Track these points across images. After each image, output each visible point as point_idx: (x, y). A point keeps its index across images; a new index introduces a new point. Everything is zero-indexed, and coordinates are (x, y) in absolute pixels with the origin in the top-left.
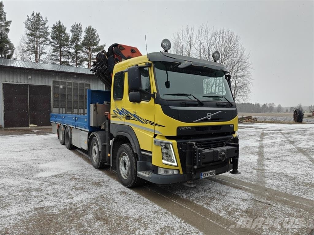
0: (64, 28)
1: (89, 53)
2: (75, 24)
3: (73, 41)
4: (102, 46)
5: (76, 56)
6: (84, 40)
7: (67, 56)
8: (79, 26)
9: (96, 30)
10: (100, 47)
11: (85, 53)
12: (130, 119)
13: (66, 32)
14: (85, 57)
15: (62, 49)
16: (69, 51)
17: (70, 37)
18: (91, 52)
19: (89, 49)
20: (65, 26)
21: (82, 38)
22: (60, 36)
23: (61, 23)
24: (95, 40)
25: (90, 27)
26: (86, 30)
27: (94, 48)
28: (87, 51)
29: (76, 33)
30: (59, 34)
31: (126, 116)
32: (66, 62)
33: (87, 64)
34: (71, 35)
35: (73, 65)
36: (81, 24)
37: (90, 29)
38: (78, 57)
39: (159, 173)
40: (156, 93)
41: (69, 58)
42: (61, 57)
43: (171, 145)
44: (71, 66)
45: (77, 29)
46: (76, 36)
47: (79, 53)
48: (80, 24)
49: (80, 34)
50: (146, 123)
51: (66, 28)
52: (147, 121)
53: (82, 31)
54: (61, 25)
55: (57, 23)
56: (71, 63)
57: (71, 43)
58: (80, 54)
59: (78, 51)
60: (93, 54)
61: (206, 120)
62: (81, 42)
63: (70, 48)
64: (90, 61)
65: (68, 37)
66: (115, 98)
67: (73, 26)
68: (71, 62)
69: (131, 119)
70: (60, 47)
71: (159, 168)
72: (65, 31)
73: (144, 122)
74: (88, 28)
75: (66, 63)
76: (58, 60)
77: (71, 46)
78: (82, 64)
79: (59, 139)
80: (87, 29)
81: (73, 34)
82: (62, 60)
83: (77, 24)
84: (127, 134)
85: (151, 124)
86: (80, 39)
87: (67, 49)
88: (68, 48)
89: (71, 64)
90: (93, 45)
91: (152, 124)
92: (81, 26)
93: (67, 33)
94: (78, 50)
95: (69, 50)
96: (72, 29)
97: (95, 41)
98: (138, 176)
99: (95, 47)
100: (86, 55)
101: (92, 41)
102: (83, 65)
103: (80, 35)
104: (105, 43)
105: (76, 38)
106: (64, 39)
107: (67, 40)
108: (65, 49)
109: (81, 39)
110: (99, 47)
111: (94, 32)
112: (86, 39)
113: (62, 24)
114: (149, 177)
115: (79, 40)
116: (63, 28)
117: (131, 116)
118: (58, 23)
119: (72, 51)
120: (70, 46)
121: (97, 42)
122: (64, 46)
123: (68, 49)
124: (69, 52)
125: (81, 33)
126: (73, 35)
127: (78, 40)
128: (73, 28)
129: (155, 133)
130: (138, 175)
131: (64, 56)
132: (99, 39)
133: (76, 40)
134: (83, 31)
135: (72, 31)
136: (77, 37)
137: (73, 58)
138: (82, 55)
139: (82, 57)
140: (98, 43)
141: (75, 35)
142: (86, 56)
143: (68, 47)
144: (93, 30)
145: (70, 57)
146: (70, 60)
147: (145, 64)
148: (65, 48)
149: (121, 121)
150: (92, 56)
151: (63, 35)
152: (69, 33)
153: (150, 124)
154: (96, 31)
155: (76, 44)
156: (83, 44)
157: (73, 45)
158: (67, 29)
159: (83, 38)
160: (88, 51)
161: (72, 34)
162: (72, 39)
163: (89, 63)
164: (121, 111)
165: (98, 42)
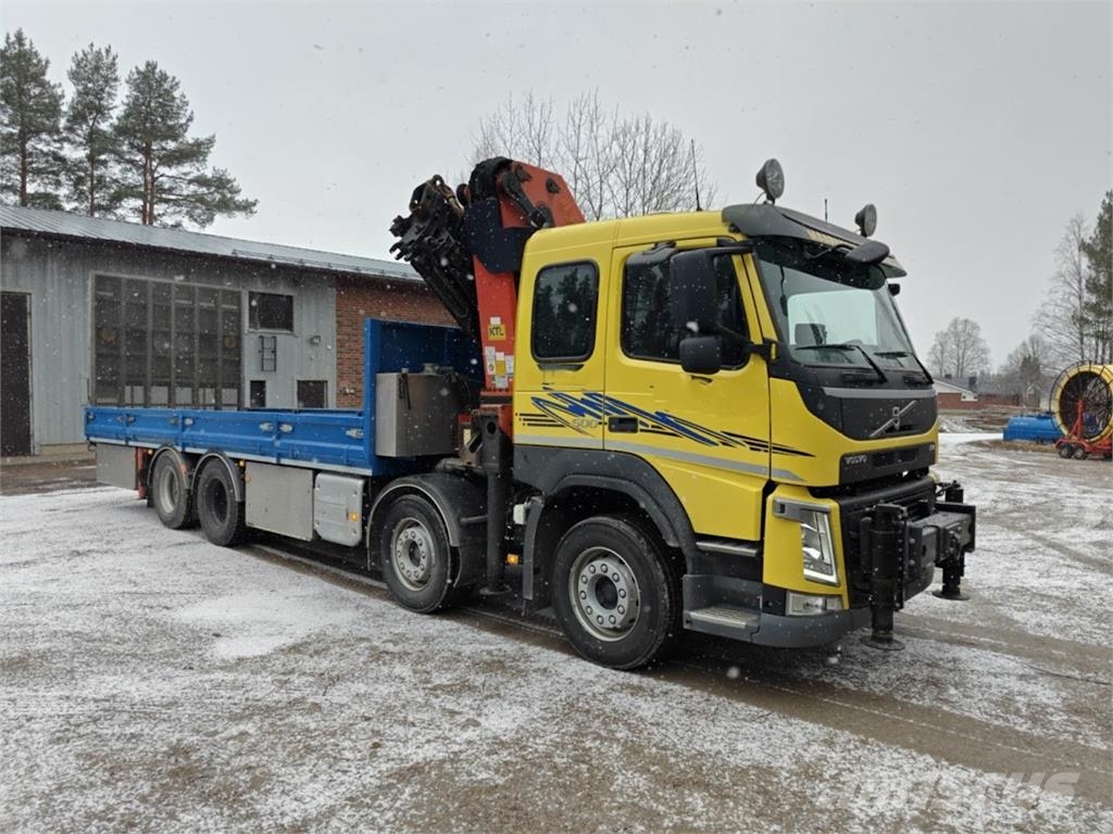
0: (40, 61)
1: (144, 166)
2: (87, 49)
3: (78, 117)
4: (198, 144)
5: (92, 176)
6: (127, 116)
7: (53, 173)
8: (107, 61)
9: (177, 80)
10: (193, 145)
11: (128, 166)
12: (634, 430)
13: (47, 77)
14: (126, 183)
15: (29, 146)
16: (62, 153)
17: (63, 101)
18: (154, 164)
19: (147, 152)
20: (43, 56)
21: (116, 107)
22: (22, 92)
23: (27, 42)
24: (171, 118)
25: (151, 67)
26: (136, 76)
27: (164, 149)
28: (137, 158)
29: (90, 85)
30: (19, 84)
31: (610, 419)
32: (47, 196)
33: (135, 210)
34: (69, 93)
35: (76, 209)
36: (113, 52)
37: (153, 73)
38: (101, 179)
39: (790, 612)
40: (774, 342)
41: (58, 184)
42: (24, 178)
43: (826, 517)
44: (69, 212)
45: (97, 68)
46: (91, 98)
47: (104, 163)
48: (108, 51)
49: (107, 89)
50: (724, 444)
51: (47, 62)
52: (728, 439)
53: (116, 80)
54: (27, 47)
55: (8, 38)
56: (68, 202)
57: (68, 124)
58: (106, 167)
59: (103, 157)
60: (163, 170)
61: (891, 432)
62: (116, 122)
63: (65, 144)
64: (153, 197)
65: (55, 101)
66: (539, 355)
67: (81, 55)
68: (69, 198)
69: (642, 430)
70: (23, 137)
71: (791, 595)
72: (43, 73)
73: (715, 440)
74: (142, 68)
75: (50, 203)
76: (11, 189)
77: (71, 136)
78: (116, 208)
79: (151, 505)
80: (139, 72)
81: (80, 88)
82: (31, 189)
83: (95, 49)
84: (624, 482)
85: (752, 449)
86: (109, 109)
87: (48, 144)
88: (55, 141)
89: (68, 207)
90: (165, 138)
91: (756, 445)
92: (114, 59)
93: (52, 83)
94: (100, 154)
95: (61, 148)
96: (74, 68)
97: (170, 123)
98: (686, 626)
99: (171, 145)
100: (130, 175)
101: (159, 120)
102: (119, 212)
103: (110, 94)
104: (211, 134)
105: (90, 106)
106: (37, 104)
107: (53, 109)
108: (40, 146)
109: (112, 109)
110: (188, 143)
111: (166, 86)
112: (133, 110)
113: (31, 44)
114: (747, 626)
115: (103, 114)
116: (35, 61)
117: (640, 418)
118: (13, 39)
119: (75, 153)
120: (64, 135)
121: (181, 126)
122: (38, 132)
123: (58, 145)
124: (63, 160)
125: (111, 87)
126: (79, 93)
127: (101, 111)
128: (78, 65)
129: (773, 479)
130: (688, 622)
131: (38, 172)
132: (188, 113)
133: (91, 113)
134: (123, 80)
135: (75, 76)
136: (97, 102)
137: (80, 181)
138: (114, 170)
139: (116, 181)
140: (185, 131)
141: (87, 94)
142: (134, 178)
143: (56, 137)
144: (164, 77)
145: (62, 178)
146: (63, 192)
147: (713, 241)
148: (41, 140)
149: (582, 436)
150: (161, 179)
151: (37, 91)
152: (60, 85)
153: (748, 446)
154: (177, 84)
155: (91, 128)
156: (121, 130)
157: (80, 132)
158: (50, 65)
159: (123, 108)
160: (139, 157)
161: (74, 90)
162: (72, 108)
163: (144, 206)
164: (583, 401)
165: (184, 127)
